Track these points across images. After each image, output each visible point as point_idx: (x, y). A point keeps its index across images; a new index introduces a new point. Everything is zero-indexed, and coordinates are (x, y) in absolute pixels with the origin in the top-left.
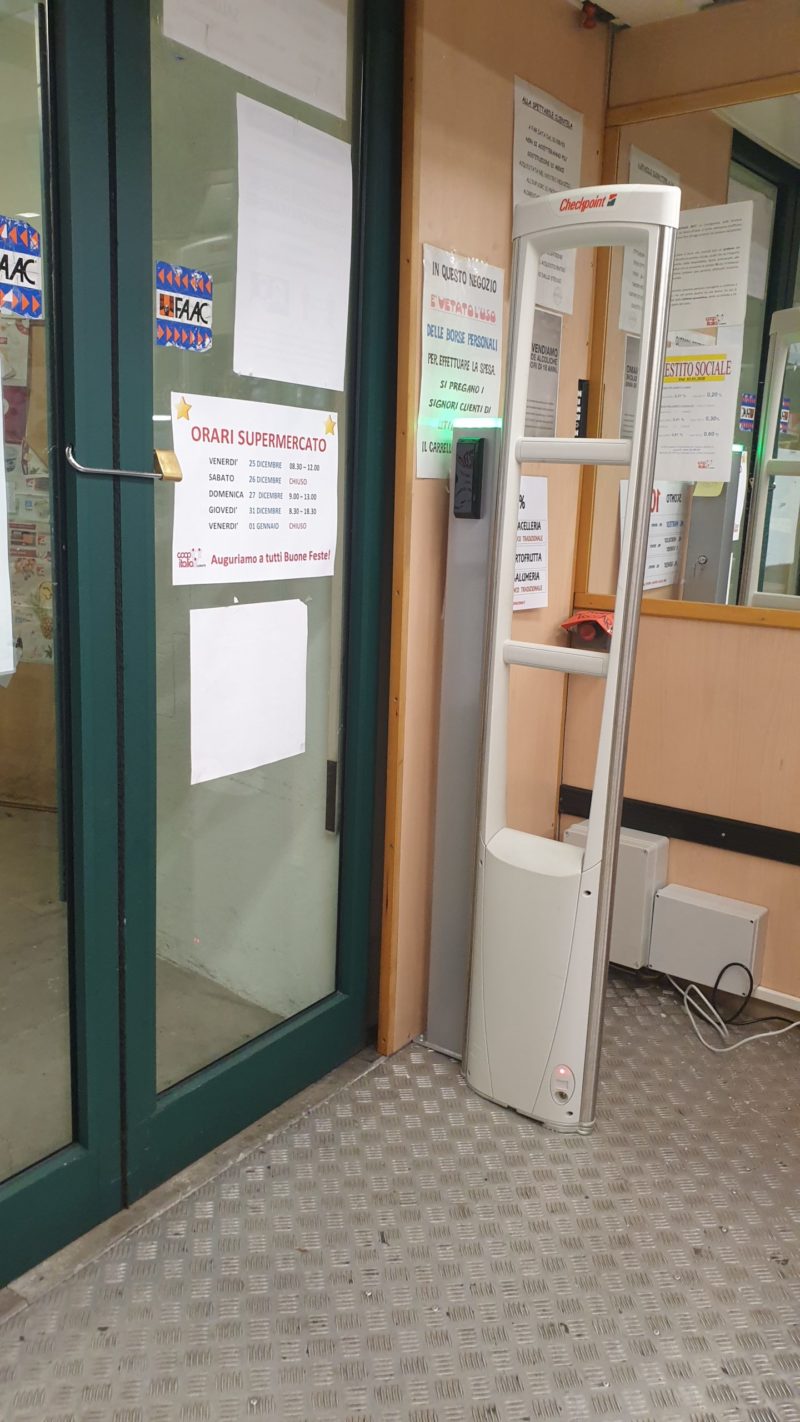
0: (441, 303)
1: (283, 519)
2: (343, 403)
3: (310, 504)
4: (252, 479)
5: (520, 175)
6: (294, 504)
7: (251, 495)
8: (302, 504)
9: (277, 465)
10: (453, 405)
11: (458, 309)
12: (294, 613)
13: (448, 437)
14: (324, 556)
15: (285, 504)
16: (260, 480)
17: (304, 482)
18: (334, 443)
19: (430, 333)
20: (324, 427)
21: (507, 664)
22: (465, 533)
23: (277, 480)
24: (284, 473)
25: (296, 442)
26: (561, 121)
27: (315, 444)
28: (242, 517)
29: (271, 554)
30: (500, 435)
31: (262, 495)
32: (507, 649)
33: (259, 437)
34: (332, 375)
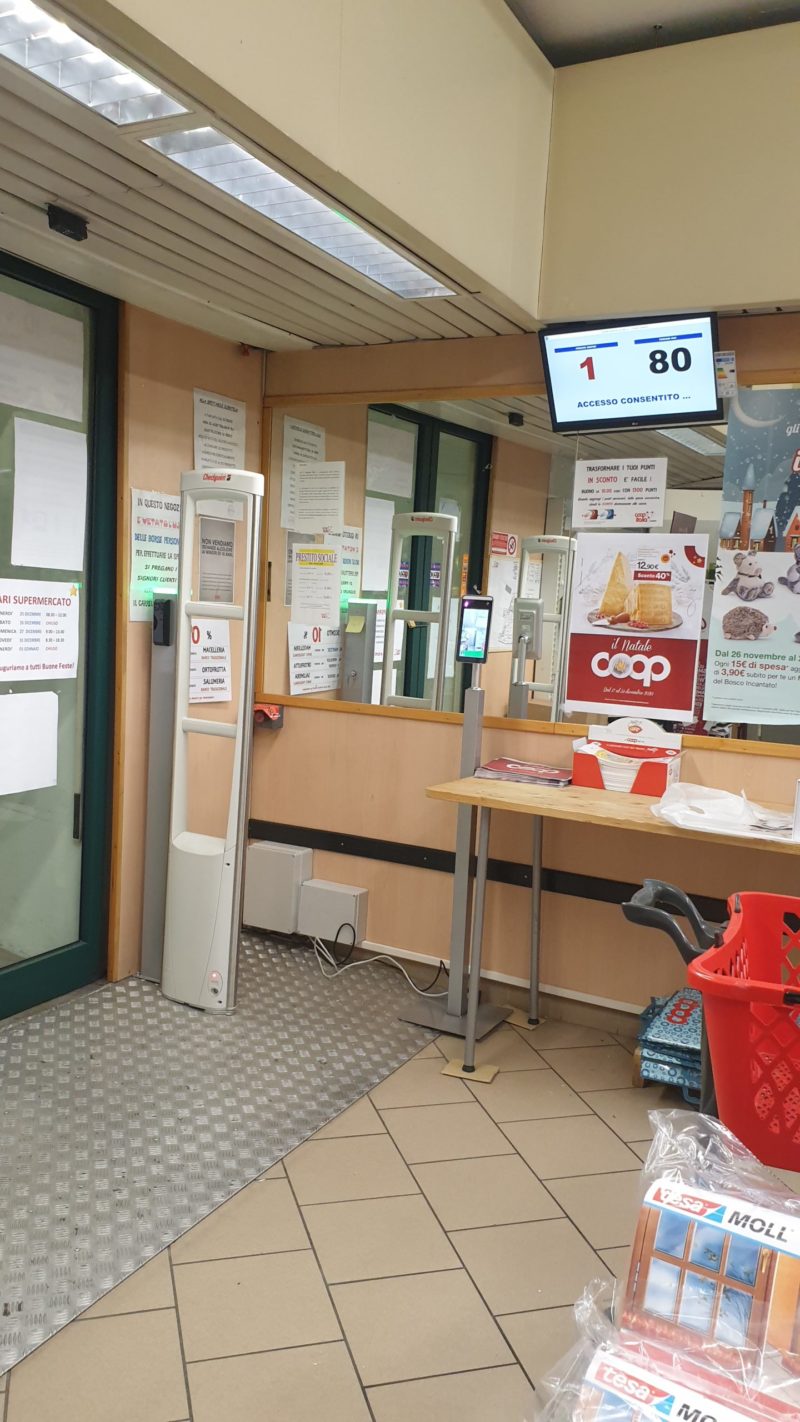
0: (144, 521)
1: (42, 645)
2: (84, 578)
3: (60, 636)
4: (22, 623)
5: (199, 443)
6: (49, 636)
7: (22, 631)
8: (54, 636)
9: (39, 614)
10: (155, 578)
11: (157, 523)
12: (50, 699)
13: (150, 597)
14: (70, 666)
15: (43, 636)
16: (27, 623)
17: (56, 623)
18: (76, 601)
19: (137, 538)
20: (71, 594)
21: (185, 732)
22: (161, 653)
23: (38, 623)
24: (43, 619)
25: (51, 601)
26: (229, 408)
27: (67, 601)
28: (15, 644)
29: (34, 665)
30: (178, 597)
31: (28, 631)
32: (183, 723)
33: (26, 600)
34: (76, 561)
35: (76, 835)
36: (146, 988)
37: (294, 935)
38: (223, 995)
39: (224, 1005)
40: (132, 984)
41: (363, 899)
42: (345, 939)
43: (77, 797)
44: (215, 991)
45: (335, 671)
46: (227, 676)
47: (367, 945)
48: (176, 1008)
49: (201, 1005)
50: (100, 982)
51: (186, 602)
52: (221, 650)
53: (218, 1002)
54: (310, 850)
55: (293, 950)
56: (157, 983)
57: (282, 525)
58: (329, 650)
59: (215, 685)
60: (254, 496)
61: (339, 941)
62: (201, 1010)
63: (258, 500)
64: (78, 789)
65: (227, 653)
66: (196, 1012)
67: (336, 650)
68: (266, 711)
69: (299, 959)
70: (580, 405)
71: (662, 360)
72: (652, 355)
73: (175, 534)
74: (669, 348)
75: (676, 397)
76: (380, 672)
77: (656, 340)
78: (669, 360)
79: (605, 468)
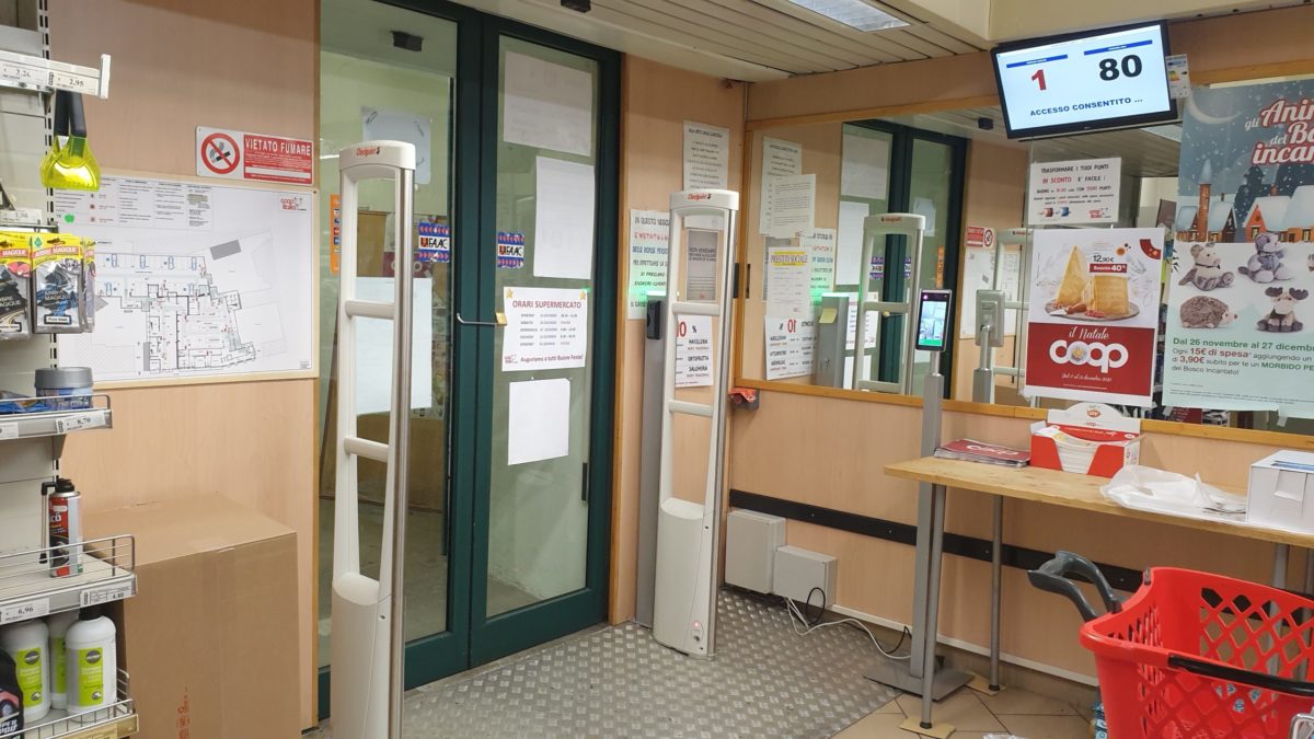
0: (641, 236)
1: (558, 340)
2: (592, 284)
3: (572, 333)
4: (542, 323)
5: (688, 167)
6: (564, 333)
7: (541, 330)
8: (567, 333)
9: (555, 316)
10: (649, 283)
11: (651, 237)
12: (564, 384)
13: (644, 299)
14: (580, 357)
15: (558, 333)
16: (546, 323)
17: (569, 323)
18: (585, 304)
19: (635, 250)
20: (581, 299)
21: (671, 412)
22: (653, 345)
23: (554, 323)
24: (559, 319)
25: (565, 305)
26: (714, 135)
27: (578, 305)
28: (536, 339)
29: (551, 357)
30: (667, 297)
31: (547, 330)
32: (670, 404)
33: (545, 304)
34: (584, 270)
35: (584, 498)
36: (640, 632)
37: (770, 595)
38: (704, 643)
39: (705, 652)
40: (629, 628)
41: (832, 566)
42: (816, 601)
43: (585, 465)
44: (698, 639)
45: (809, 358)
46: (709, 363)
47: (837, 608)
48: (664, 651)
49: (686, 650)
50: (603, 624)
51: (672, 302)
52: (705, 342)
53: (700, 648)
54: (784, 519)
55: (769, 609)
56: (649, 629)
57: (761, 232)
58: (804, 339)
59: (699, 372)
60: (730, 210)
61: (811, 603)
62: (686, 655)
63: (733, 214)
64: (586, 460)
65: (710, 344)
66: (681, 656)
67: (810, 339)
68: (744, 394)
69: (775, 617)
70: (1033, 113)
71: (1113, 68)
72: (1102, 64)
73: (665, 245)
74: (1119, 56)
75: (1128, 100)
76: (852, 358)
77: (1106, 50)
78: (1119, 67)
79: (1059, 170)
